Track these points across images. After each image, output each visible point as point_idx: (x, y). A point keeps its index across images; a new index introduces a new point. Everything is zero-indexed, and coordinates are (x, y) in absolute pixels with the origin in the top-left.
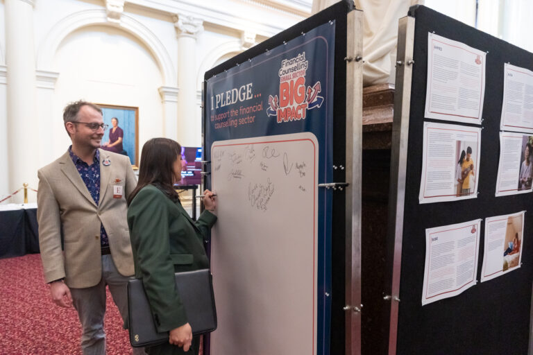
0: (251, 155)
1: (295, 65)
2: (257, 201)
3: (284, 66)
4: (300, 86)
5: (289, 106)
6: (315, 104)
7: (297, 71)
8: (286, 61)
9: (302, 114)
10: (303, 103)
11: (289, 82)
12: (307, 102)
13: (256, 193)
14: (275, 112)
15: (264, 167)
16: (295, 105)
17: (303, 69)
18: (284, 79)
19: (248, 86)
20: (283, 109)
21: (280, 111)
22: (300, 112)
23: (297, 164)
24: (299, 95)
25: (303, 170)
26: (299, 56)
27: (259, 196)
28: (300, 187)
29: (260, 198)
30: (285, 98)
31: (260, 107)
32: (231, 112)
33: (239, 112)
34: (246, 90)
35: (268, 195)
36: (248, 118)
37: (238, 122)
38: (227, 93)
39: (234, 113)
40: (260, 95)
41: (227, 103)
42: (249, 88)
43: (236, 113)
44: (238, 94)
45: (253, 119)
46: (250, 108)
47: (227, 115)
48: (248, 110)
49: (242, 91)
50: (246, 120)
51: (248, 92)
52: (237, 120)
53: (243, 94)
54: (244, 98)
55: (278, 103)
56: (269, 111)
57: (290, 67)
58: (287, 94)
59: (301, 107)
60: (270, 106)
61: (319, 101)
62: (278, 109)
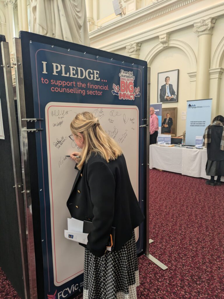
0: (100, 114)
1: (127, 75)
3: (122, 72)
4: (131, 86)
5: (125, 92)
6: (138, 95)
7: (129, 78)
8: (123, 71)
9: (132, 98)
10: (133, 93)
11: (125, 81)
12: (135, 93)
14: (118, 94)
15: (111, 121)
16: (129, 93)
18: (122, 79)
19: (95, 72)
20: (122, 93)
21: (120, 94)
22: (132, 97)
23: (130, 119)
24: (131, 89)
25: (133, 121)
28: (132, 128)
31: (106, 88)
32: (78, 83)
33: (87, 86)
34: (93, 74)
35: (115, 135)
36: (96, 92)
37: (86, 93)
38: (71, 67)
39: (81, 85)
40: (106, 81)
41: (72, 76)
42: (97, 73)
43: (84, 85)
44: (86, 74)
45: (100, 93)
46: (98, 86)
47: (73, 84)
48: (96, 87)
49: (89, 73)
50: (94, 93)
51: (95, 76)
52: (84, 91)
53: (91, 75)
54: (92, 78)
55: (120, 90)
56: (114, 92)
57: (125, 74)
58: (124, 86)
59: (132, 95)
60: (114, 89)
61: (139, 94)
62: (119, 92)
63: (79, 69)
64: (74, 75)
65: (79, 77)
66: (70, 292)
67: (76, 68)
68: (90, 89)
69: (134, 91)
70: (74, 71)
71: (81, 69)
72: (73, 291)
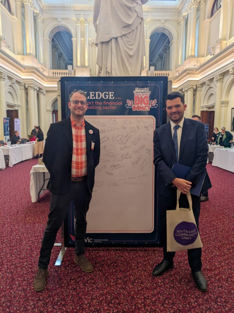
0: (114, 123)
1: (143, 91)
2: (119, 142)
3: (137, 90)
4: (146, 99)
5: (140, 105)
6: (154, 106)
7: (144, 93)
8: (138, 88)
9: (147, 109)
11: (140, 96)
12: (150, 105)
13: (118, 138)
14: (131, 107)
15: (124, 128)
16: (144, 105)
17: (148, 93)
18: (137, 95)
19: (110, 93)
20: (136, 106)
21: (134, 107)
22: (147, 108)
23: (145, 126)
24: (146, 102)
25: (148, 128)
26: (146, 88)
27: (121, 139)
28: (147, 134)
29: (121, 141)
30: (137, 102)
31: (121, 103)
32: (96, 102)
33: (103, 103)
34: (109, 94)
35: (127, 139)
36: (111, 107)
37: (102, 108)
38: (91, 93)
39: (98, 103)
40: (120, 98)
41: (91, 98)
42: (112, 94)
43: (100, 103)
44: (102, 95)
45: (115, 108)
46: (112, 103)
47: (92, 103)
48: (110, 103)
49: (105, 94)
50: (109, 108)
51: (110, 95)
52: (101, 107)
53: (106, 96)
54: (107, 98)
55: (134, 103)
56: (127, 106)
57: (140, 91)
58: (138, 101)
59: (147, 106)
60: (128, 104)
61: (156, 106)
62: (133, 105)
63: (97, 93)
64: (93, 97)
65: (97, 98)
66: (86, 242)
67: (95, 93)
68: (105, 106)
69: (150, 103)
70: (93, 95)
71: (98, 93)
72: (89, 242)
